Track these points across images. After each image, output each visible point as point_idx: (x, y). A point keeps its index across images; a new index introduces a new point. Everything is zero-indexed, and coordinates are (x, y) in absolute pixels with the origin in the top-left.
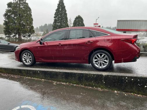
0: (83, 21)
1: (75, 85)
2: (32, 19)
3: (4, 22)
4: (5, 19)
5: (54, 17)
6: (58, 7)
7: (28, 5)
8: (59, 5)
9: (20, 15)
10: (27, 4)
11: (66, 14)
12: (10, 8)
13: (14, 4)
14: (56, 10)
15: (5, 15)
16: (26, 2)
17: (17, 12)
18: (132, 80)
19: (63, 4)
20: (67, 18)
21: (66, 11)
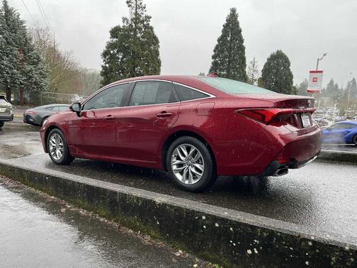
0: (289, 66)
1: (102, 220)
2: (159, 63)
3: (101, 69)
4: (103, 64)
5: (214, 57)
6: (224, 31)
7: (153, 32)
8: (226, 27)
9: (134, 53)
10: (152, 28)
11: (242, 49)
12: (115, 40)
13: (124, 29)
14: (219, 40)
15: (105, 54)
16: (148, 24)
17: (128, 48)
18: (217, 225)
19: (237, 24)
20: (243, 59)
21: (242, 41)
